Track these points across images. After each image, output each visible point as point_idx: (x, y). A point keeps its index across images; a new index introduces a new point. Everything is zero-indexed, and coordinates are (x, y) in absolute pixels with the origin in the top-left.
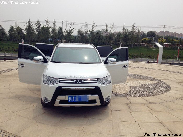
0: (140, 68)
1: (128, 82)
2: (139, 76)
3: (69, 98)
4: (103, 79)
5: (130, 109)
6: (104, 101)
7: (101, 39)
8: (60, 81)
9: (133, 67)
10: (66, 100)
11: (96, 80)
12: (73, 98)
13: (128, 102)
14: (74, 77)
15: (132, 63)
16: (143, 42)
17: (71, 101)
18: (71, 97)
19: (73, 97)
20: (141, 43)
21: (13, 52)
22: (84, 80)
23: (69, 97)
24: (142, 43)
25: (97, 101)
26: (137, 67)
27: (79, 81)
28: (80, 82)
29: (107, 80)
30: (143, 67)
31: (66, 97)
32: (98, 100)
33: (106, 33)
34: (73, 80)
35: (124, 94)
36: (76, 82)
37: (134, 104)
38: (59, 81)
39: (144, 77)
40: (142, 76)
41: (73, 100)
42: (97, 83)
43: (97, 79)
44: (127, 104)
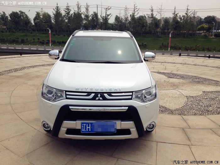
0: (199, 65)
1: (183, 88)
2: (199, 78)
3: (82, 125)
4: (144, 91)
5: (189, 139)
6: (145, 130)
7: (144, 26)
8: (68, 96)
9: (188, 64)
10: (77, 128)
11: (131, 94)
12: (89, 126)
13: (184, 125)
14: (91, 89)
15: (186, 58)
16: (199, 30)
17: (86, 131)
18: (86, 123)
19: (88, 124)
20: (197, 32)
21: (39, 45)
22: (109, 94)
23: (82, 123)
24: (199, 32)
25: (132, 132)
26: (194, 65)
27: (99, 95)
28: (101, 98)
29: (149, 93)
30: (203, 64)
31: (76, 124)
32: (134, 130)
33: (151, 19)
34: (89, 94)
35: (177, 110)
36: (94, 99)
37: (195, 129)
38: (66, 95)
39: (206, 80)
40: (203, 78)
41: (89, 129)
42: (131, 99)
43: (132, 92)
44: (183, 129)
